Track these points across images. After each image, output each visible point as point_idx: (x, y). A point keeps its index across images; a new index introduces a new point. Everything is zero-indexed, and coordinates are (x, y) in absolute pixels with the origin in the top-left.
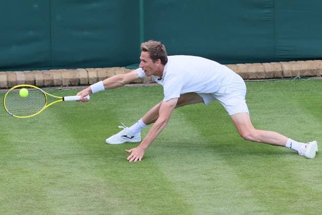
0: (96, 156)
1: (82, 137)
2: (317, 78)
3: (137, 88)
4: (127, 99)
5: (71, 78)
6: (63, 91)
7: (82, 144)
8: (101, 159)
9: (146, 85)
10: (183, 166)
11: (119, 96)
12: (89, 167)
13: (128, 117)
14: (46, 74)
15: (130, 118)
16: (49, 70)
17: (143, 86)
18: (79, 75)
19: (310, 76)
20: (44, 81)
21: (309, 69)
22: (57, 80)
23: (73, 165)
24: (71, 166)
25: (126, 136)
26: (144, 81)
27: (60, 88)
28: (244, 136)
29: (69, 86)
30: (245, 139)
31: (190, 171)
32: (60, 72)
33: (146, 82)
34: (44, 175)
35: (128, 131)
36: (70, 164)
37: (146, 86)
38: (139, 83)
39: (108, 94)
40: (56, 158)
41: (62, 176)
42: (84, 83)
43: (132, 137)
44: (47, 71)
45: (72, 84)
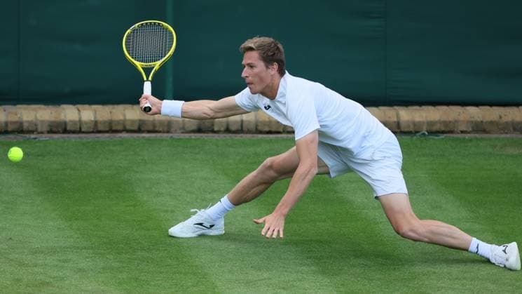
0: (102, 251)
1: (76, 219)
2: (455, 136)
3: (162, 140)
4: (146, 158)
5: (53, 119)
6: (39, 141)
7: (79, 229)
8: (112, 257)
9: (175, 136)
10: (247, 273)
11: (132, 153)
12: (92, 270)
13: (151, 188)
14: (10, 113)
15: (153, 189)
16: (15, 105)
17: (171, 137)
18: (65, 116)
19: (443, 132)
20: (6, 123)
21: (442, 120)
22: (28, 122)
23: (66, 265)
24: (62, 267)
25: (201, 224)
26: (172, 130)
27: (33, 136)
28: (401, 232)
29: (48, 132)
30: (404, 236)
31: (259, 282)
32: (34, 110)
33: (176, 131)
34: (18, 280)
35: (205, 216)
36: (60, 264)
37: (177, 137)
38: (164, 132)
39: (114, 148)
40: (35, 252)
41: (48, 283)
42: (73, 129)
43: (212, 226)
44: (10, 106)
45: (54, 129)
